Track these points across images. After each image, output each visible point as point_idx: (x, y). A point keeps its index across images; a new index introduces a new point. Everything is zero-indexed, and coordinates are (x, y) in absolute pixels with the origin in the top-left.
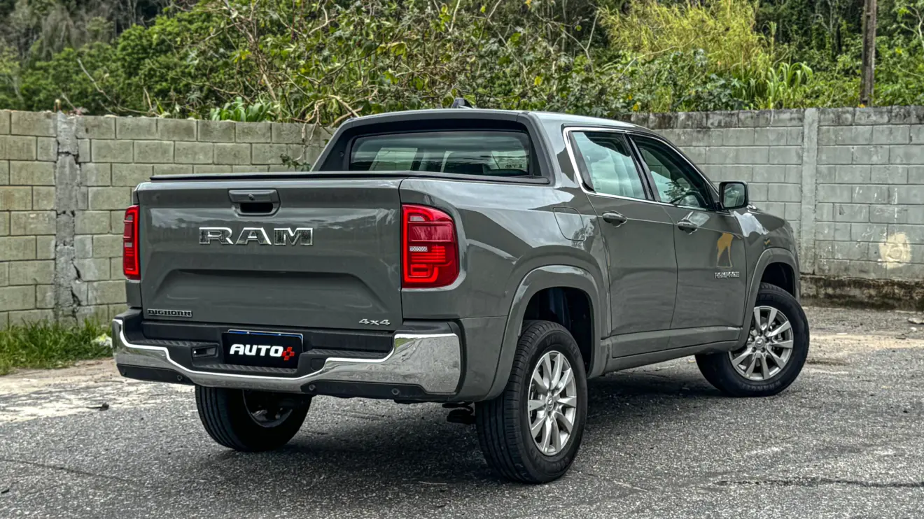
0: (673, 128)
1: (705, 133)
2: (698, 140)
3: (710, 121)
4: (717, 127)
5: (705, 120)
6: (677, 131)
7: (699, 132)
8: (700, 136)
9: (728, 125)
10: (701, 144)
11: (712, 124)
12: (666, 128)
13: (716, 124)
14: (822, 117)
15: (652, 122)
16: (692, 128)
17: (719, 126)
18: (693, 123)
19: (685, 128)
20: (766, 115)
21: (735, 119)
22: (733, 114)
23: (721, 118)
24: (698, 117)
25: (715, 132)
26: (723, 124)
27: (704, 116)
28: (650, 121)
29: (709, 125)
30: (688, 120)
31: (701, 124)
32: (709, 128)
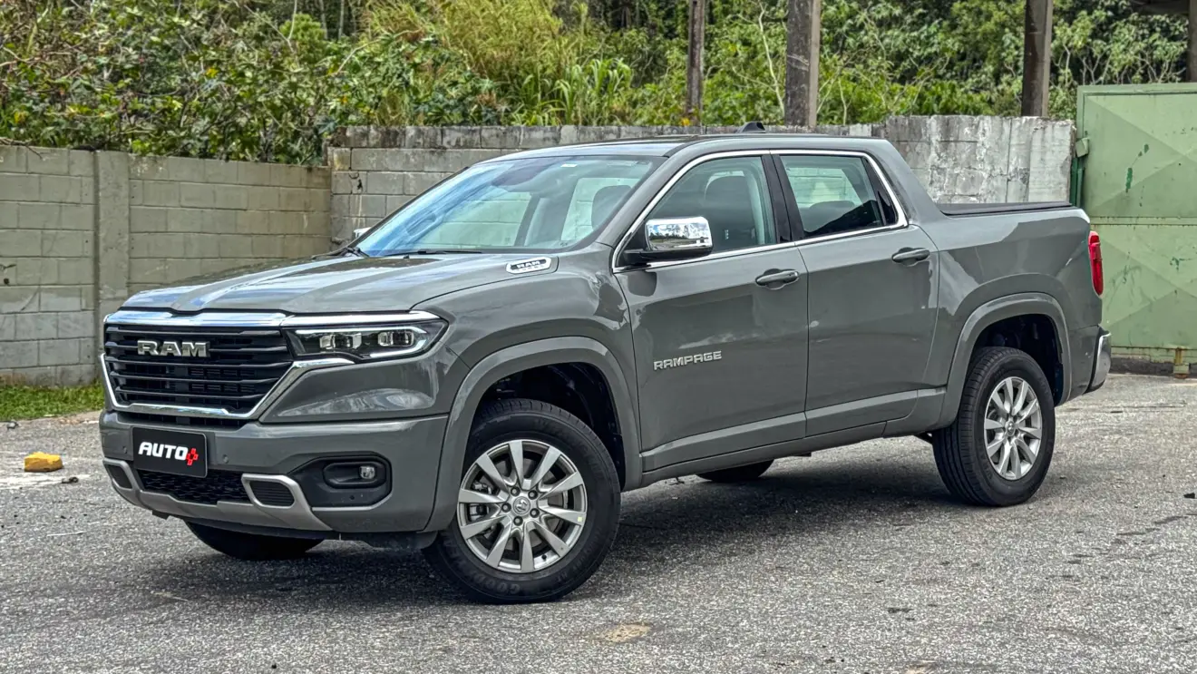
0: (399, 146)
1: (440, 154)
2: (433, 164)
3: (446, 140)
4: (454, 147)
5: (439, 137)
6: (405, 150)
7: (432, 152)
8: (434, 158)
9: (468, 145)
10: (435, 169)
11: (449, 143)
12: (391, 147)
13: (453, 143)
14: (582, 136)
15: (373, 139)
16: (424, 147)
17: (458, 145)
18: (424, 142)
19: (414, 147)
20: (514, 133)
21: (476, 137)
22: (474, 131)
23: (460, 135)
24: (431, 133)
25: (453, 154)
26: (462, 144)
27: (439, 132)
28: (370, 138)
29: (445, 144)
30: (419, 137)
31: (435, 143)
32: (445, 148)
